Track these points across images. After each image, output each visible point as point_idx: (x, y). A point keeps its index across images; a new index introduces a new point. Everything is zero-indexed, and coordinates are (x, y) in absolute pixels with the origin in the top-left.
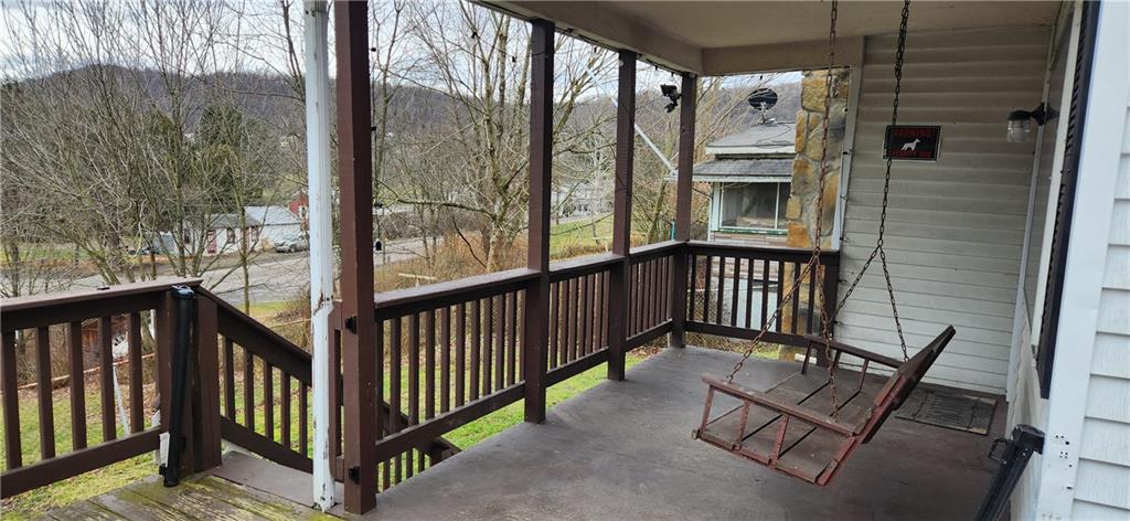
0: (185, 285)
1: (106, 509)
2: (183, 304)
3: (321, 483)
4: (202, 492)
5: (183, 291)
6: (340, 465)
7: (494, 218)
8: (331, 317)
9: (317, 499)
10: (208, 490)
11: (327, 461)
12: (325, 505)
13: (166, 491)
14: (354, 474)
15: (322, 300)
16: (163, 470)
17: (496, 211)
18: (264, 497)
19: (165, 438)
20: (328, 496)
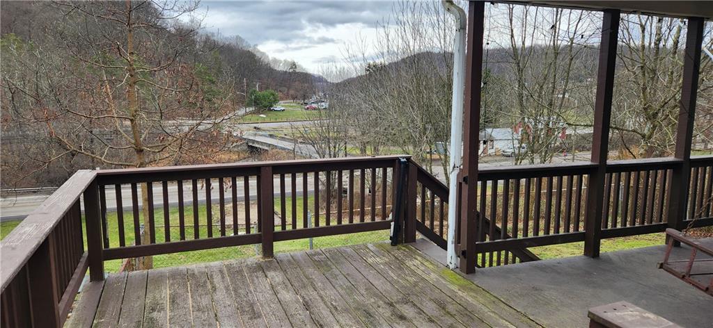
0: (403, 158)
1: (368, 248)
2: (402, 165)
3: (450, 256)
4: (404, 250)
5: (402, 160)
6: (459, 248)
7: (644, 136)
8: (458, 175)
9: (448, 263)
10: (407, 250)
11: (453, 245)
12: (452, 266)
13: (391, 247)
14: (464, 253)
15: (454, 167)
16: (391, 238)
17: (646, 132)
18: (428, 258)
19: (392, 224)
20: (453, 262)
